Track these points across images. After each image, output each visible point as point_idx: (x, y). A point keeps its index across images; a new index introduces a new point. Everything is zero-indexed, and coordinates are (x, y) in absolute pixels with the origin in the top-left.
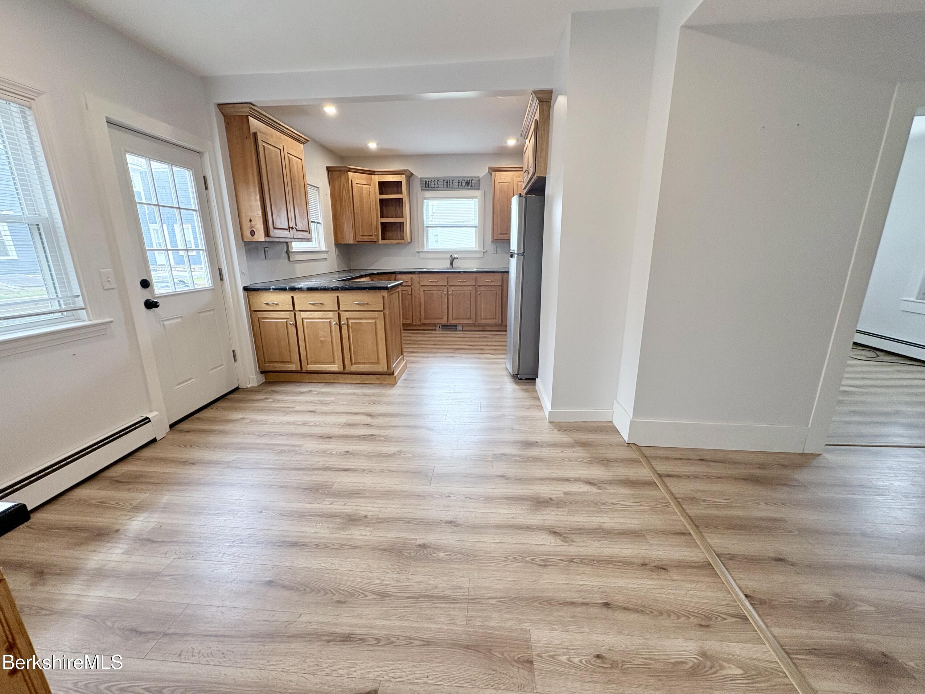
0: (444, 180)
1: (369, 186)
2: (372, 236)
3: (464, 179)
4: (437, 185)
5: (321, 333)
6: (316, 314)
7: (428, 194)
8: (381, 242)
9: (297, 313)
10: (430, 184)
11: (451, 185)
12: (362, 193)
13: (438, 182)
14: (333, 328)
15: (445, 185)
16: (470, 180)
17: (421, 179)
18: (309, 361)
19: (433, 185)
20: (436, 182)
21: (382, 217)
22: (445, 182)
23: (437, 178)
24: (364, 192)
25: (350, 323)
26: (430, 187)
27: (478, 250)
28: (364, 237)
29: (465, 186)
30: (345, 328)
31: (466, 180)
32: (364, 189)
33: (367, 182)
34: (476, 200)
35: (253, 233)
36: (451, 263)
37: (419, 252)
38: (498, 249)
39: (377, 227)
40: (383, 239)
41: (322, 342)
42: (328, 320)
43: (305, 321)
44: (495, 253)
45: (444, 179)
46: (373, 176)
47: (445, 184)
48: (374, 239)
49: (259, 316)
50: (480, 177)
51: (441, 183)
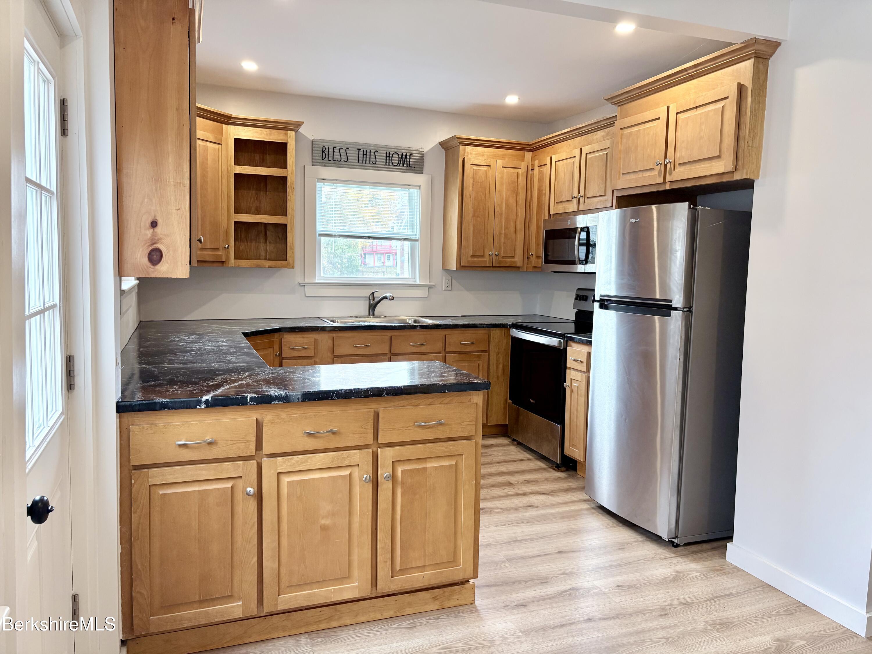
0: (359, 150)
1: (217, 146)
2: (218, 249)
3: (396, 151)
4: (344, 158)
5: (326, 507)
6: (319, 459)
7: (326, 172)
8: (232, 261)
9: (265, 462)
10: (331, 153)
11: (373, 160)
12: (207, 159)
13: (348, 151)
14: (356, 489)
15: (361, 159)
16: (408, 154)
17: (313, 142)
18: (284, 583)
19: (337, 157)
20: (343, 151)
21: (237, 211)
22: (361, 153)
23: (346, 143)
24: (210, 158)
25: (399, 474)
26: (330, 158)
27: (418, 282)
28: (205, 253)
29: (399, 163)
30: (385, 488)
31: (400, 154)
32: (210, 151)
33: (216, 137)
34: (416, 192)
35: (155, 257)
36: (373, 307)
37: (303, 285)
38: (454, 281)
39: (227, 232)
40: (237, 257)
41: (324, 528)
42: (346, 472)
43: (286, 479)
44: (450, 289)
45: (360, 147)
46: (224, 126)
47: (361, 156)
48: (221, 255)
49: (152, 481)
50: (425, 151)
51: (353, 155)
